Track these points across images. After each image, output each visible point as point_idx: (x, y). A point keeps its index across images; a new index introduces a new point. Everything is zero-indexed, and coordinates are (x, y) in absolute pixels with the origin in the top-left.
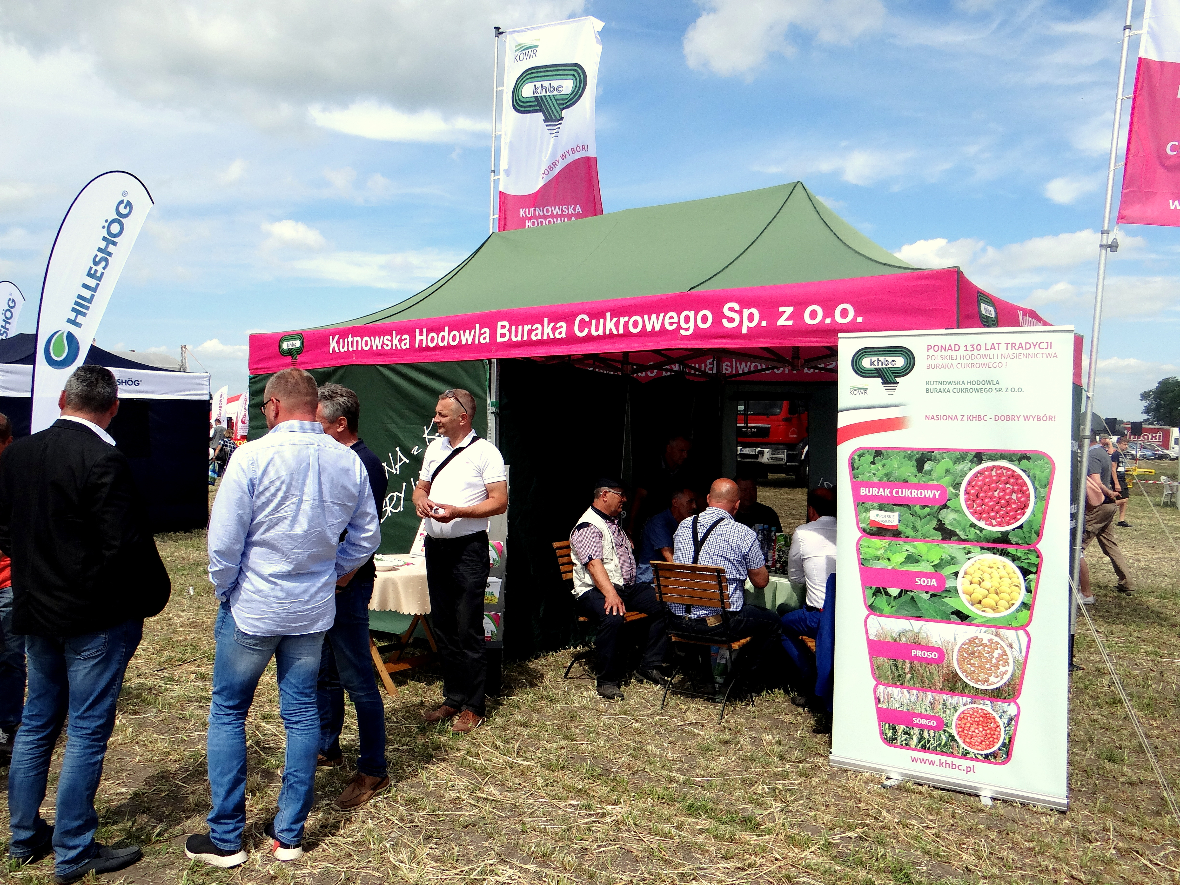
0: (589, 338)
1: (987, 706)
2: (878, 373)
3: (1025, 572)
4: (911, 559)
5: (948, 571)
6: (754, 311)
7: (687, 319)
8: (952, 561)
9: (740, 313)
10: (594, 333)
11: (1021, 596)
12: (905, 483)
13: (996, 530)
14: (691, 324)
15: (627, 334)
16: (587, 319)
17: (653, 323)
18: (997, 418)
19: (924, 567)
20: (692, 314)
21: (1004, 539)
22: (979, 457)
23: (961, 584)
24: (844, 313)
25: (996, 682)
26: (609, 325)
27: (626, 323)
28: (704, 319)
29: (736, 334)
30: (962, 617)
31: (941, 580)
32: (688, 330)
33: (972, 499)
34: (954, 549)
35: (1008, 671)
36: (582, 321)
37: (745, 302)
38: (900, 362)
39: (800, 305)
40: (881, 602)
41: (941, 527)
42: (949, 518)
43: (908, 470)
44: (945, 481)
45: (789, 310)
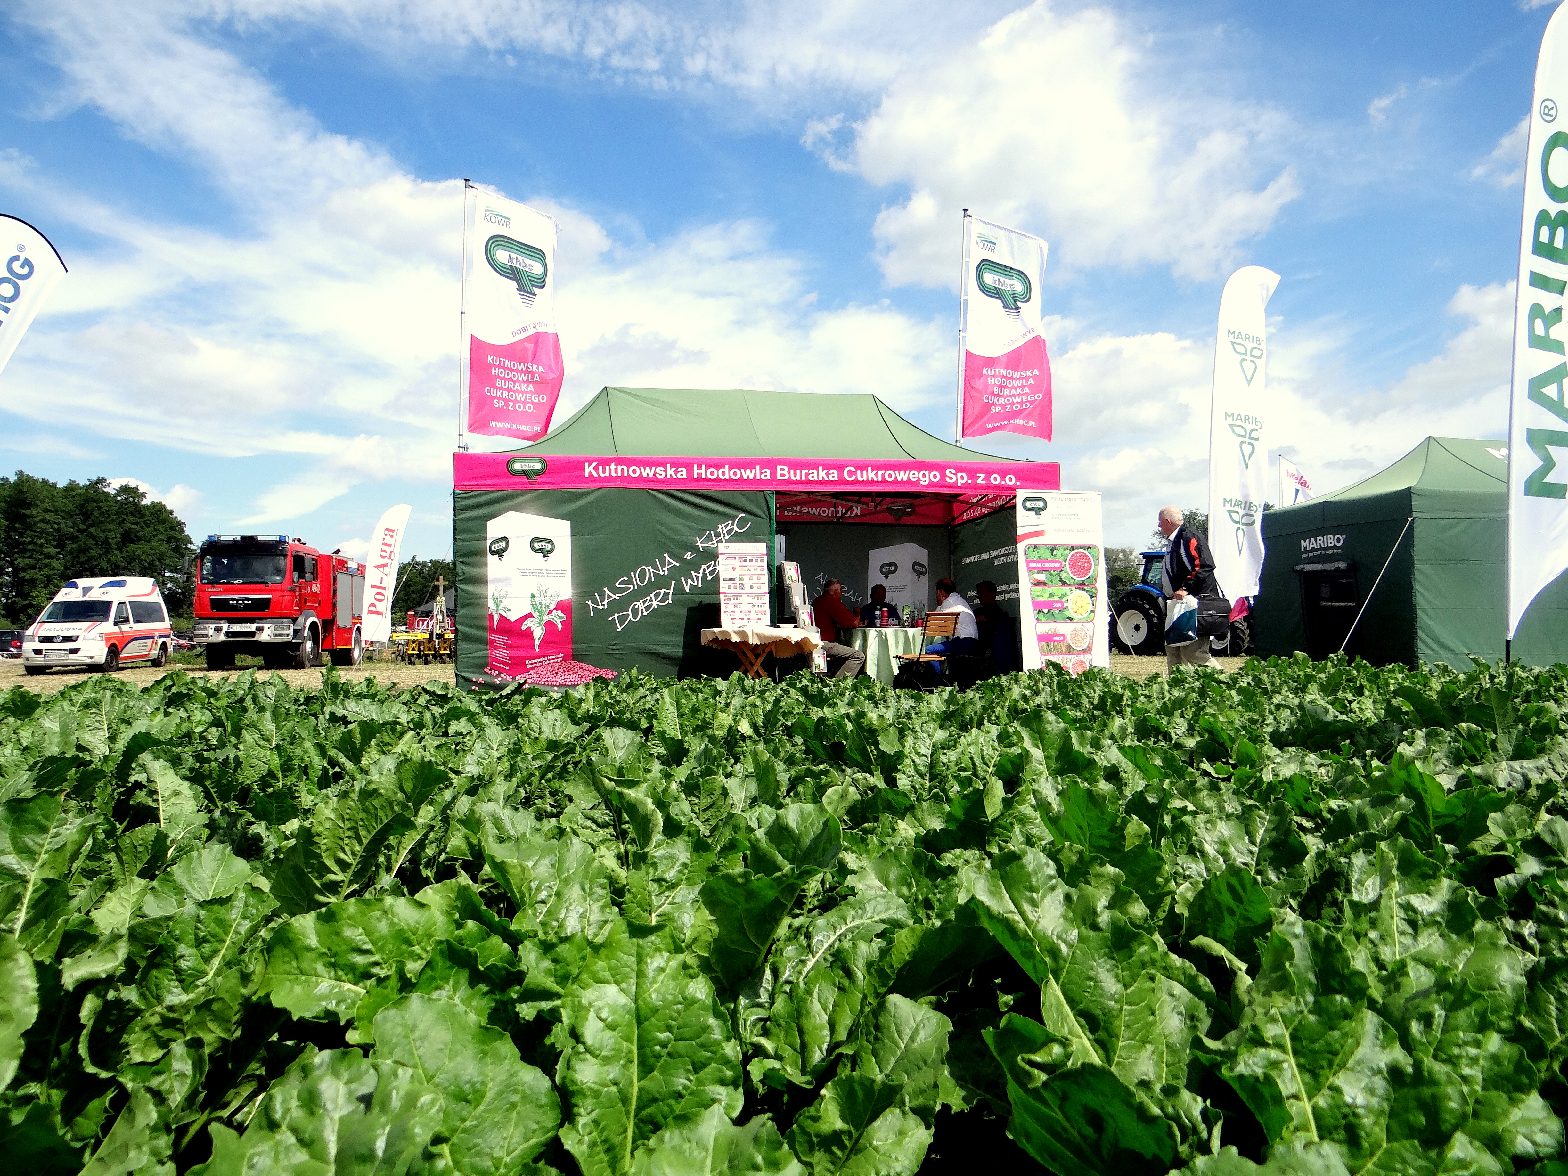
0: (856, 482)
1: (1081, 657)
2: (1033, 509)
3: (1092, 597)
4: (1051, 595)
5: (1064, 600)
6: (964, 475)
7: (924, 476)
8: (1066, 595)
9: (956, 474)
10: (860, 479)
11: (1091, 608)
12: (1047, 561)
13: (1079, 580)
14: (927, 479)
15: (884, 482)
16: (853, 470)
17: (902, 476)
18: (1079, 531)
19: (1056, 599)
20: (927, 473)
21: (1083, 584)
22: (1072, 548)
23: (1069, 604)
24: (1010, 479)
25: (1085, 646)
26: (871, 475)
27: (883, 475)
28: (935, 476)
29: (954, 486)
30: (1071, 619)
31: (1062, 603)
32: (924, 481)
33: (1072, 566)
34: (1066, 589)
35: (1088, 640)
36: (850, 471)
37: (959, 469)
38: (1041, 504)
39: (989, 473)
40: (1041, 616)
41: (1061, 580)
42: (1063, 575)
43: (1048, 554)
44: (1061, 559)
45: (982, 476)
